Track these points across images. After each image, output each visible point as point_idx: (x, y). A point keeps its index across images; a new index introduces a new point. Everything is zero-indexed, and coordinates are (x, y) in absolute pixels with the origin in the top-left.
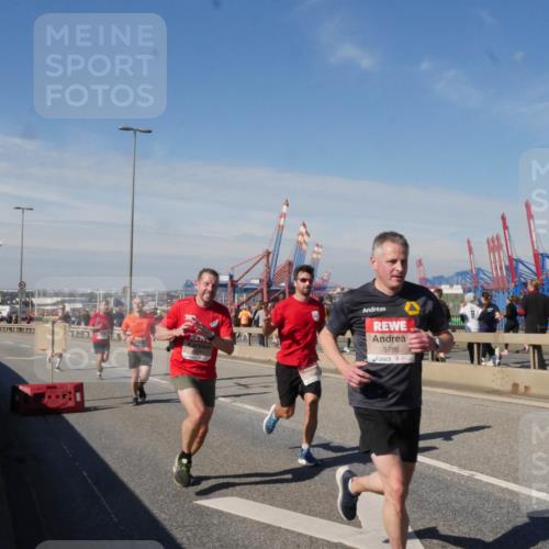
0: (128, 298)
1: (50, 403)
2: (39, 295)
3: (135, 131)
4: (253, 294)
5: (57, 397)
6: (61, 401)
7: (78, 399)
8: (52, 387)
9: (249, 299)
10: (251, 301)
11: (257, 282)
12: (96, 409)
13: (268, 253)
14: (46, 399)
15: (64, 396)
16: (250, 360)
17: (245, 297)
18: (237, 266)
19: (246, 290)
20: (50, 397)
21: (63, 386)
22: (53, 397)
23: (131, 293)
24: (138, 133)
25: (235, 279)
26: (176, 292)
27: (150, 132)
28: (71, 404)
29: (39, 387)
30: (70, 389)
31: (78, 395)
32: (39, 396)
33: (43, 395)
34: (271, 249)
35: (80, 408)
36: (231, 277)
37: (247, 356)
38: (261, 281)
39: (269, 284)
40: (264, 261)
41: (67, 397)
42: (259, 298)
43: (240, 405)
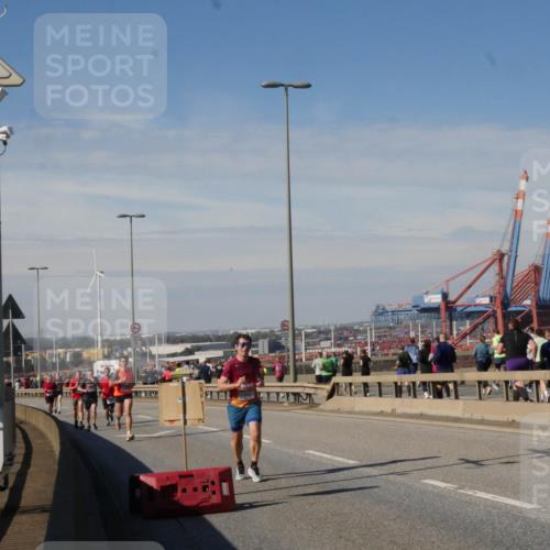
0: (290, 339)
1: (185, 498)
2: (160, 342)
3: (286, 87)
4: (481, 319)
5: (195, 489)
6: (201, 496)
7: (226, 491)
8: (187, 476)
9: (475, 328)
10: (479, 330)
11: (486, 301)
12: (251, 506)
13: (501, 256)
14: (179, 494)
15: (204, 488)
16: (482, 422)
17: (468, 325)
18: (453, 278)
19: (469, 315)
20: (184, 490)
21: (202, 473)
22: (189, 490)
23: (294, 330)
24: (290, 89)
25: (452, 298)
26: (361, 324)
27: (308, 86)
28: (215, 499)
29: (168, 476)
30: (213, 476)
31: (225, 486)
32: (169, 489)
33: (174, 488)
34: (505, 249)
35: (228, 505)
36: (445, 296)
37: (477, 416)
38: (491, 298)
39: (505, 304)
40: (495, 268)
41: (209, 490)
42: (489, 325)
43: (470, 493)
